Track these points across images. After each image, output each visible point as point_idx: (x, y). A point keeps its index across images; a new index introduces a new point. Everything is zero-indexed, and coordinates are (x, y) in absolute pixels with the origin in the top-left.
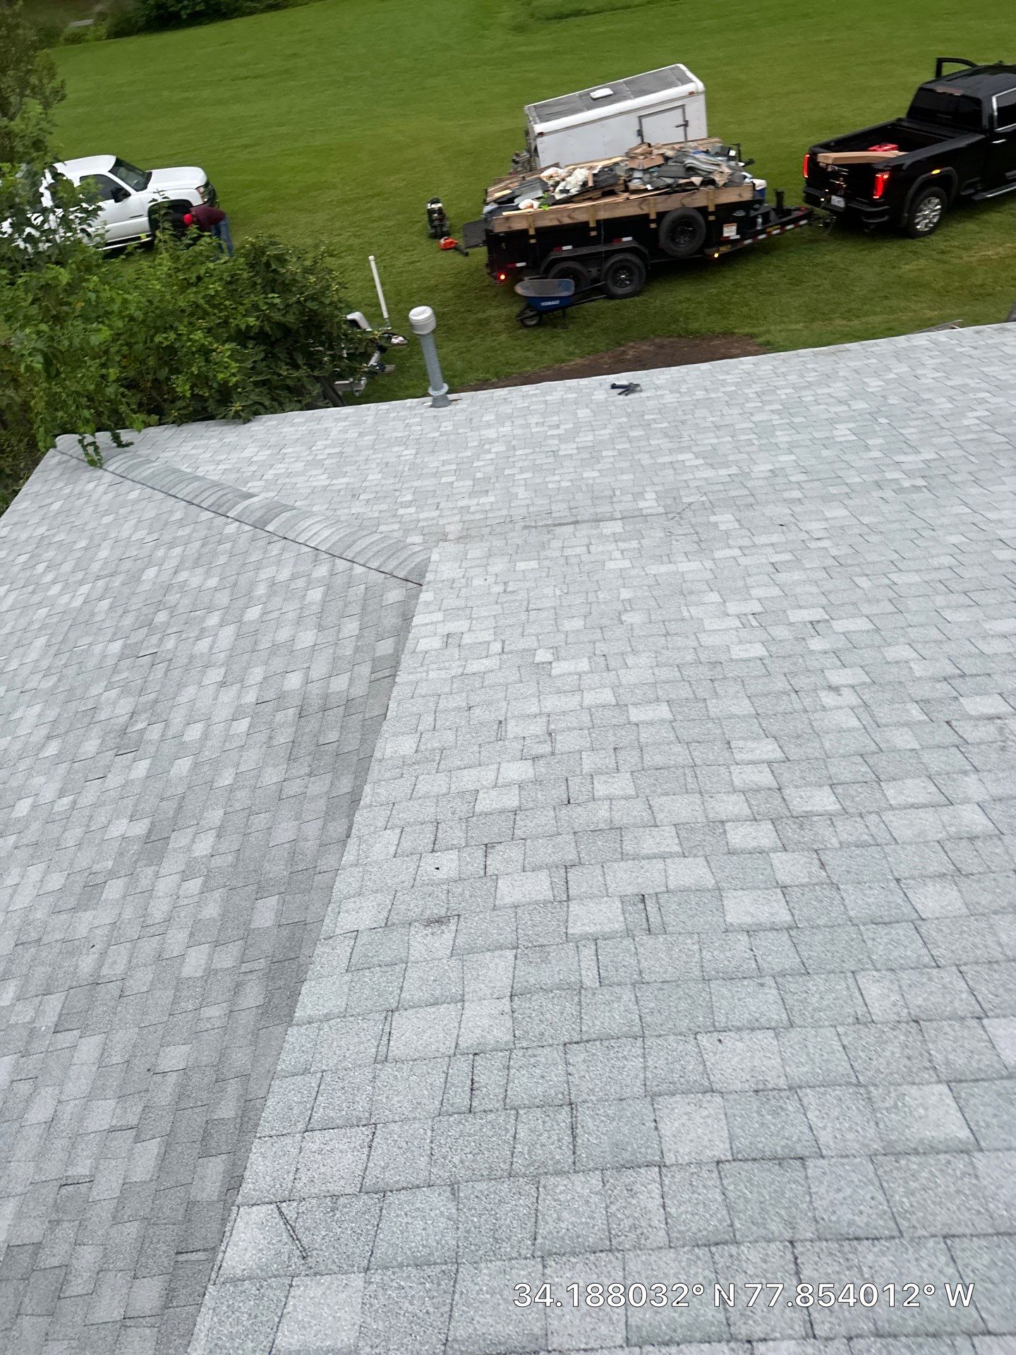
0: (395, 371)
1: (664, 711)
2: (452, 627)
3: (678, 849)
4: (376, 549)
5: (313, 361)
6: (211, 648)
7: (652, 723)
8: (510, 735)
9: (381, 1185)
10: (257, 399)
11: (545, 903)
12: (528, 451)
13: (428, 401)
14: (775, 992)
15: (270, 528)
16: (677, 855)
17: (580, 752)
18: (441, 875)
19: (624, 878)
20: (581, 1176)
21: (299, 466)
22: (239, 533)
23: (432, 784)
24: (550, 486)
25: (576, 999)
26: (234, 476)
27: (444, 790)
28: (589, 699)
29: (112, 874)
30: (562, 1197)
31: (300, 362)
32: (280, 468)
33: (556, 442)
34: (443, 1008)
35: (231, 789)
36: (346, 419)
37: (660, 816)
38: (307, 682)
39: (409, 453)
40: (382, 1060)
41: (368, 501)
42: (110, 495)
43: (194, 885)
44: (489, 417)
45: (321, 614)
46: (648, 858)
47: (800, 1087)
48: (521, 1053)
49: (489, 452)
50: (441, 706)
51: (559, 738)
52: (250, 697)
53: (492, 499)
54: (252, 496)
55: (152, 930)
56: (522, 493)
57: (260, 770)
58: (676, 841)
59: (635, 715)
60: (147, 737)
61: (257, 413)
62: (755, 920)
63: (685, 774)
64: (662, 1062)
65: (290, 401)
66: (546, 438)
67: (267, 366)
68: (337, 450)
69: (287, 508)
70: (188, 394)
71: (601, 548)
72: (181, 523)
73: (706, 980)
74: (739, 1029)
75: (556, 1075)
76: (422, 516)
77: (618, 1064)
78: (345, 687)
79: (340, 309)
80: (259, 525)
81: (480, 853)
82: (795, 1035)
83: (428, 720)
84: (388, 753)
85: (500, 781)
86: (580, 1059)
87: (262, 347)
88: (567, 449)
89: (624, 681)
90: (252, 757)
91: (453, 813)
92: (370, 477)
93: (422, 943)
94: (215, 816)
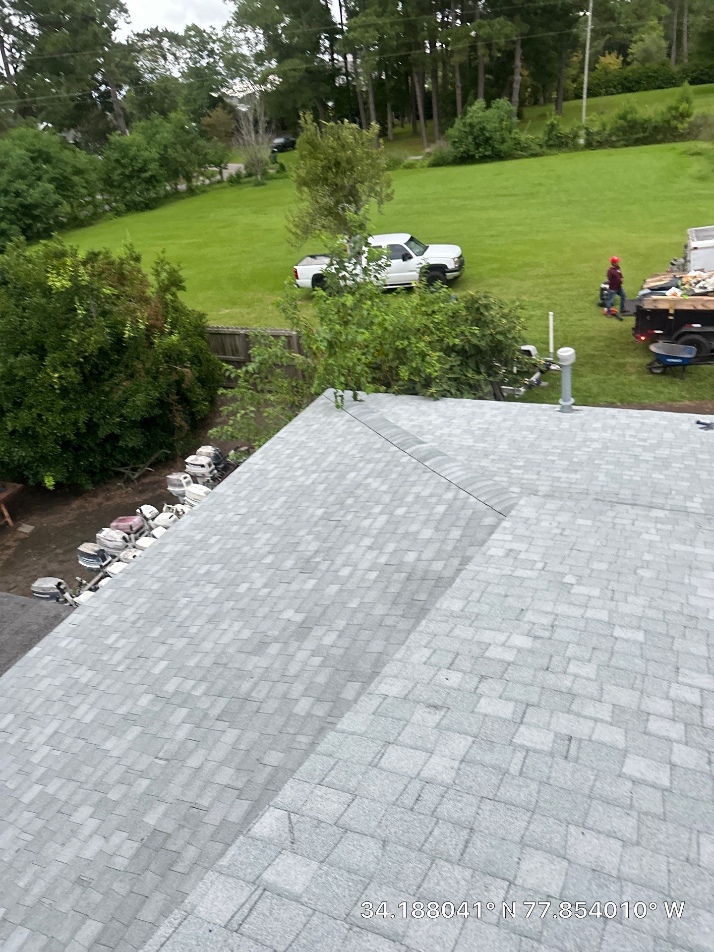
0: (547, 386)
1: (640, 636)
2: (515, 546)
3: (609, 719)
4: (487, 489)
5: (491, 371)
6: (371, 525)
7: (627, 641)
8: (526, 619)
9: (347, 827)
10: (447, 388)
11: (505, 720)
12: (616, 451)
13: (558, 407)
14: (635, 821)
15: (427, 463)
16: (607, 722)
17: (568, 643)
18: (448, 683)
19: (563, 723)
20: (460, 868)
21: (458, 431)
22: (409, 462)
23: (464, 631)
24: (625, 477)
25: (501, 777)
26: (417, 430)
27: (469, 638)
28: (590, 613)
29: (276, 640)
30: (443, 873)
31: (482, 370)
32: (446, 430)
33: (641, 450)
34: (418, 753)
35: (355, 611)
36: (498, 409)
37: (606, 697)
38: (419, 559)
39: (531, 437)
40: (373, 765)
41: (493, 460)
42: (345, 427)
43: (317, 660)
44: (598, 425)
45: (439, 521)
46: (586, 717)
47: (625, 880)
48: (454, 792)
49: (589, 447)
50: (488, 590)
51: (558, 630)
52: (383, 560)
53: (578, 476)
54: (423, 443)
55: (285, 679)
56: (602, 477)
57: (374, 604)
58: (610, 714)
59: (618, 632)
60: (320, 567)
61: (444, 396)
62: (643, 777)
63: (636, 677)
64: (539, 830)
65: (469, 393)
66: (634, 445)
67: (461, 370)
68: (485, 426)
69: (441, 454)
70: (406, 378)
71: (643, 524)
72: (378, 451)
73: (590, 797)
74: (599, 832)
75: (470, 811)
76: (526, 476)
77: (511, 820)
78: (440, 569)
79: (517, 342)
80: (421, 460)
81: (476, 679)
82: (637, 850)
83: (476, 595)
84: (444, 606)
85: (508, 644)
86: (487, 808)
87: (460, 358)
88: (648, 456)
89: (620, 610)
90: (372, 596)
91: (470, 652)
92: (501, 447)
93: (420, 714)
94: (341, 623)
